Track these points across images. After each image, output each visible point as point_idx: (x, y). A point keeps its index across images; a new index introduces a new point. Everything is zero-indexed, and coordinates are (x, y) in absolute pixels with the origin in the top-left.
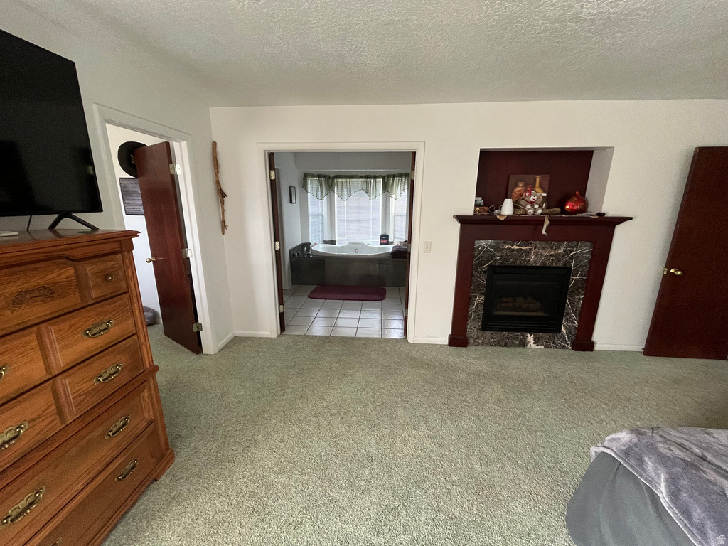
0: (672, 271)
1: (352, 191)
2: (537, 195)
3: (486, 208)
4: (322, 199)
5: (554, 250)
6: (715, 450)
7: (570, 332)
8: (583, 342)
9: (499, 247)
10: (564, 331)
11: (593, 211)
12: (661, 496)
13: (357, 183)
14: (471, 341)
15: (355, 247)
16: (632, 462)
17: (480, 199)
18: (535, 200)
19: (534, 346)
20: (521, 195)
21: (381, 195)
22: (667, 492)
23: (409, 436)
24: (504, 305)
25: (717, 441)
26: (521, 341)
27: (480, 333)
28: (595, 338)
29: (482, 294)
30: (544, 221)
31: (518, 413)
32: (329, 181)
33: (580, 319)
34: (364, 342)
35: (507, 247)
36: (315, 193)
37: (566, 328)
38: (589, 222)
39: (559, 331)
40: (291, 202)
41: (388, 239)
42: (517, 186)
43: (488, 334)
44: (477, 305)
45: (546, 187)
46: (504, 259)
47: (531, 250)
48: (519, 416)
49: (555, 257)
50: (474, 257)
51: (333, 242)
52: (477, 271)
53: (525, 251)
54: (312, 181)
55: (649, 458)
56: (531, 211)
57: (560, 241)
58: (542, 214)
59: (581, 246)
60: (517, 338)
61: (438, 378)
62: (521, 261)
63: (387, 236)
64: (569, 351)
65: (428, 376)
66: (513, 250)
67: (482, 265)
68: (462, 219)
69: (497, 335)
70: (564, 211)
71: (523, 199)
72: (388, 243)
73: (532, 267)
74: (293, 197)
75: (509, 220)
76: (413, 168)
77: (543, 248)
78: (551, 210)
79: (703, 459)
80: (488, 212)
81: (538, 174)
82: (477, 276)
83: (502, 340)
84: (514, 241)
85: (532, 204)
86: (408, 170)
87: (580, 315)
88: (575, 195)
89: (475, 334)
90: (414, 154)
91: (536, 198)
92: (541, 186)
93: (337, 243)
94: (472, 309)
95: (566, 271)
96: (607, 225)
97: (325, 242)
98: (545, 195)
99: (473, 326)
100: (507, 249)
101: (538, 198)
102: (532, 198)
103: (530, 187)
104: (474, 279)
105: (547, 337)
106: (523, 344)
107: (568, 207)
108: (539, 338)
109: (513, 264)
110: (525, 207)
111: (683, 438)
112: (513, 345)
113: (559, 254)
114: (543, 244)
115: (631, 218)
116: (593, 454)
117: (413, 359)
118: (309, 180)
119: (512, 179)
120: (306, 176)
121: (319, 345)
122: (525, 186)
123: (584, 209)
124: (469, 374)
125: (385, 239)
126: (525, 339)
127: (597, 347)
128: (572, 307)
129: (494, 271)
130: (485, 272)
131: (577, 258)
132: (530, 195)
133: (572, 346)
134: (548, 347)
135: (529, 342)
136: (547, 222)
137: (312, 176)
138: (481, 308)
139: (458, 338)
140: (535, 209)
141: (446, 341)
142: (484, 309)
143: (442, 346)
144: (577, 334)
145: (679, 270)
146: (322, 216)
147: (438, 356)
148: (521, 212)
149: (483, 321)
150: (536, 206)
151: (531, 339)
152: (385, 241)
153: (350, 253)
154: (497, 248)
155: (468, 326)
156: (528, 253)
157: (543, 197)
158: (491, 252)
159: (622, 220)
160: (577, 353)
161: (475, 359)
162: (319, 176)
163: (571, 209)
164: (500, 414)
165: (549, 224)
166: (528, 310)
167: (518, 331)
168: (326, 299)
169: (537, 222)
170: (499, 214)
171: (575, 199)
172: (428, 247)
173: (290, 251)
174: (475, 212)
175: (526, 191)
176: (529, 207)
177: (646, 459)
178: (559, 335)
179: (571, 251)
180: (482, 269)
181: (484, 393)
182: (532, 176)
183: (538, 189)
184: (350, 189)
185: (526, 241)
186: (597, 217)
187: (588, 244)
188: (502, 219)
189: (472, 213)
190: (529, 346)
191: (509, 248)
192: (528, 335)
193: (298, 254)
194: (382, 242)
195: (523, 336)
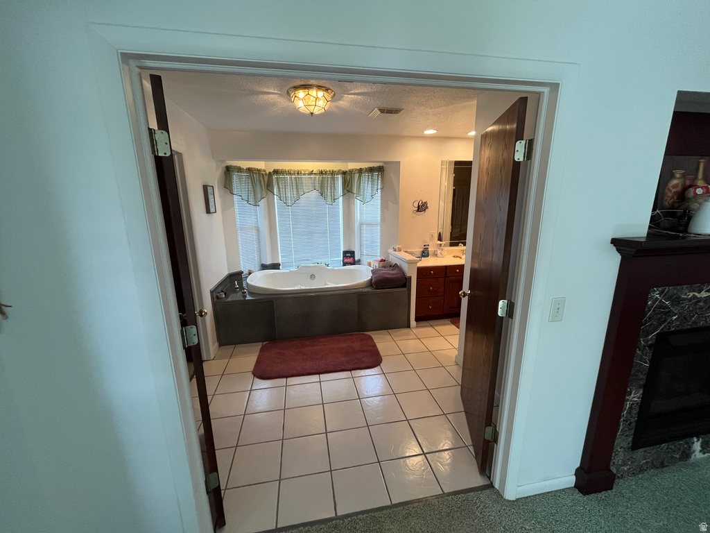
1: (301, 192)
4: (256, 205)
9: (679, 297)
13: (308, 181)
15: (309, 271)
19: (699, 455)
21: (341, 198)
26: (683, 452)
27: (629, 455)
29: (640, 387)
32: (265, 179)
35: (691, 294)
36: (245, 197)
40: (208, 211)
41: (354, 257)
43: (640, 452)
44: (630, 408)
46: (682, 318)
51: (276, 266)
52: (639, 347)
54: (240, 178)
60: (679, 449)
62: (707, 319)
63: (352, 253)
66: (700, 300)
69: (652, 452)
74: (211, 204)
81: (702, 155)
83: (659, 458)
84: (704, 283)
93: (281, 267)
94: (622, 417)
97: (264, 267)
100: (690, 300)
103: (691, 179)
106: (686, 455)
108: (708, 442)
109: (694, 326)
112: (672, 462)
118: (235, 177)
120: (229, 171)
125: (350, 257)
126: (690, 448)
130: (650, 347)
135: (694, 451)
137: (240, 170)
138: (635, 411)
142: (639, 412)
146: (258, 229)
149: (635, 435)
151: (697, 446)
152: (350, 260)
154: (676, 301)
158: (666, 307)
162: (250, 170)
167: (682, 437)
168: (287, 377)
172: (558, 310)
173: (212, 292)
180: (648, 341)
184: (298, 190)
190: (693, 457)
191: (694, 297)
192: (695, 439)
193: (225, 294)
194: (346, 260)
195: (687, 443)
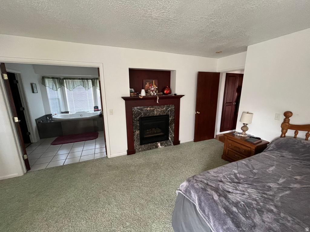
0: (197, 112)
1: (75, 86)
2: (154, 88)
3: (135, 93)
4: (57, 90)
5: (162, 109)
6: (210, 179)
7: (172, 139)
8: (176, 142)
9: (142, 109)
10: (170, 139)
11: (173, 93)
12: (196, 206)
13: (78, 82)
14: (137, 150)
15: (81, 114)
16: (188, 194)
17: (133, 89)
18: (153, 90)
19: (161, 147)
20: (148, 88)
21: (92, 88)
22: (198, 204)
23: (106, 210)
24: (148, 132)
25: (211, 175)
26: (156, 146)
27: (140, 146)
28: (180, 139)
29: (138, 130)
30: (157, 98)
31: (155, 178)
32: (60, 81)
33: (174, 133)
34: (84, 164)
36: (51, 87)
37: (170, 138)
38: (172, 97)
39: (168, 139)
40: (33, 92)
41: (98, 108)
42: (146, 84)
43: (143, 146)
44: (137, 135)
45: (157, 84)
46: (145, 114)
47: (154, 109)
48: (156, 180)
49: (163, 111)
50: (132, 114)
51: (67, 112)
52: (135, 120)
53: (152, 110)
54: (49, 81)
55: (193, 191)
56: (152, 94)
57: (164, 105)
58: (156, 95)
59: (171, 107)
60: (154, 145)
61: (122, 173)
62: (151, 114)
63: (97, 107)
64: (173, 146)
65: (117, 173)
66: (148, 110)
67: (136, 118)
68: (125, 98)
69: (147, 146)
70: (164, 94)
71: (149, 89)
72: (98, 110)
73: (156, 116)
74: (35, 90)
75: (144, 98)
76: (99, 76)
77: (159, 108)
78: (159, 93)
79: (207, 184)
80: (137, 95)
81: (154, 79)
82: (135, 123)
83: (149, 147)
84: (148, 106)
85: (153, 91)
86: (97, 76)
87: (174, 132)
88: (167, 87)
89: (138, 147)
90: (98, 68)
91: (153, 89)
92: (155, 84)
93: (69, 113)
94: (135, 137)
95: (167, 116)
96: (178, 98)
97: (62, 113)
98: (157, 87)
99: (136, 144)
100: (145, 110)
101: (154, 89)
102: (152, 89)
103: (151, 84)
104: (134, 124)
105: (165, 142)
106: (157, 147)
107: (165, 92)
108: (162, 144)
109: (148, 116)
110: (150, 92)
111: (202, 178)
112: (153, 148)
113: (164, 110)
114: (158, 107)
115: (184, 96)
116: (177, 193)
117: (109, 166)
118: (47, 81)
119: (144, 81)
120: (43, 78)
121: (55, 173)
122: (149, 84)
123: (170, 93)
124: (135, 167)
126: (157, 145)
127: (181, 142)
128: (171, 129)
129: (142, 119)
130: (138, 120)
131: (170, 111)
132: (151, 87)
133: (173, 144)
134: (165, 146)
135: (159, 146)
136: (158, 98)
137: (48, 78)
138: (139, 136)
139: (131, 151)
140: (154, 93)
141: (126, 153)
142: (140, 136)
143: (124, 156)
144: (174, 139)
145: (199, 112)
146: (58, 99)
147: (122, 162)
148: (148, 94)
149: (140, 141)
150: (154, 92)
151: (159, 144)
152: (97, 110)
153: (78, 117)
154: (142, 110)
155: (135, 145)
156: (153, 110)
157: (156, 88)
158: (139, 112)
159: (182, 96)
160: (175, 146)
161: (139, 158)
162: (53, 78)
163: (166, 93)
164: (148, 182)
165: (159, 99)
166: (157, 133)
167: (154, 142)
168: (62, 144)
169: (154, 98)
170: (141, 96)
171: (167, 89)
172: (112, 112)
173: (36, 120)
174: (130, 95)
175: (150, 86)
176: (151, 92)
177: (192, 192)
178: (169, 141)
179: (168, 108)
180: (137, 119)
181: (142, 174)
182: (151, 80)
183: (154, 85)
184: (74, 85)
185: (152, 106)
186: (174, 95)
187: (173, 105)
188: (141, 97)
189: (129, 96)
190: (159, 147)
191: (146, 109)
192: (158, 143)
193: (42, 121)
194: (95, 110)
195: (156, 144)
